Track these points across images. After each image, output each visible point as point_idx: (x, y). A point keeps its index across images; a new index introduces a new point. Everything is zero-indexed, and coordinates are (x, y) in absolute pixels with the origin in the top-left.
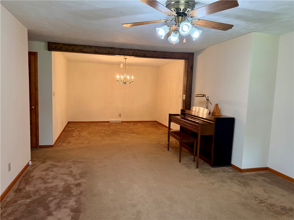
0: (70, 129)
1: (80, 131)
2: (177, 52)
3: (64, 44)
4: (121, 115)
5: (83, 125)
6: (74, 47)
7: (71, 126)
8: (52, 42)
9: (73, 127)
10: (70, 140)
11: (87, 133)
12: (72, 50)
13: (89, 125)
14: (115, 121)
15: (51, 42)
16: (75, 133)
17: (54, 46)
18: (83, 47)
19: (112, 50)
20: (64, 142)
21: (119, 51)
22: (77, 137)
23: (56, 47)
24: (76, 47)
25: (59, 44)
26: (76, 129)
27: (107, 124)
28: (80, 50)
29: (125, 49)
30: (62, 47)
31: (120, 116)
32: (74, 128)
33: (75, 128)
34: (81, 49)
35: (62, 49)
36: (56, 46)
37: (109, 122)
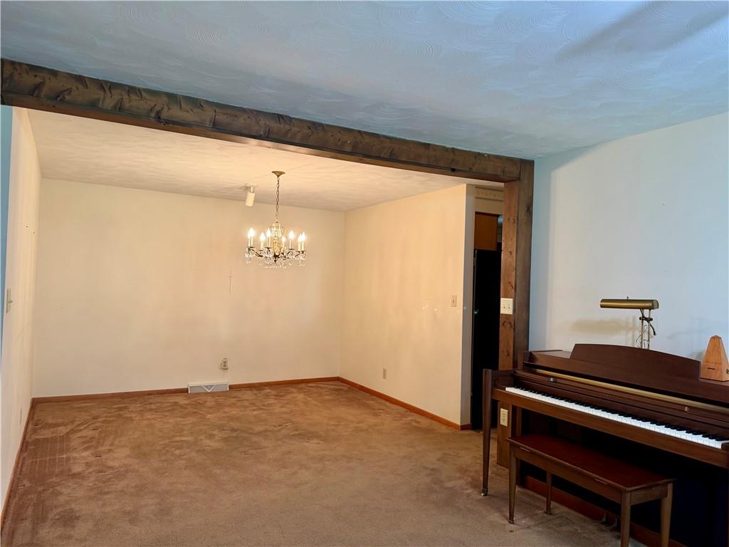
0: (47, 434)
1: (94, 443)
2: (489, 155)
3: (80, 79)
4: (229, 365)
5: (94, 412)
6: (126, 97)
7: (50, 421)
8: (20, 64)
9: (57, 425)
10: (67, 502)
11: (126, 451)
12: (115, 107)
13: (120, 409)
14: (207, 386)
15: (13, 63)
16: (75, 455)
17: (30, 80)
18: (165, 99)
19: (282, 126)
20: (44, 519)
21: (306, 131)
22: (92, 479)
23: (38, 87)
24: (133, 97)
25: (54, 73)
26: (73, 431)
27: (181, 400)
28: (151, 110)
29: (328, 125)
30: (69, 91)
31: (224, 367)
32: (63, 430)
33: (70, 427)
34: (158, 108)
35: (67, 98)
36: (38, 80)
37: (185, 391)
